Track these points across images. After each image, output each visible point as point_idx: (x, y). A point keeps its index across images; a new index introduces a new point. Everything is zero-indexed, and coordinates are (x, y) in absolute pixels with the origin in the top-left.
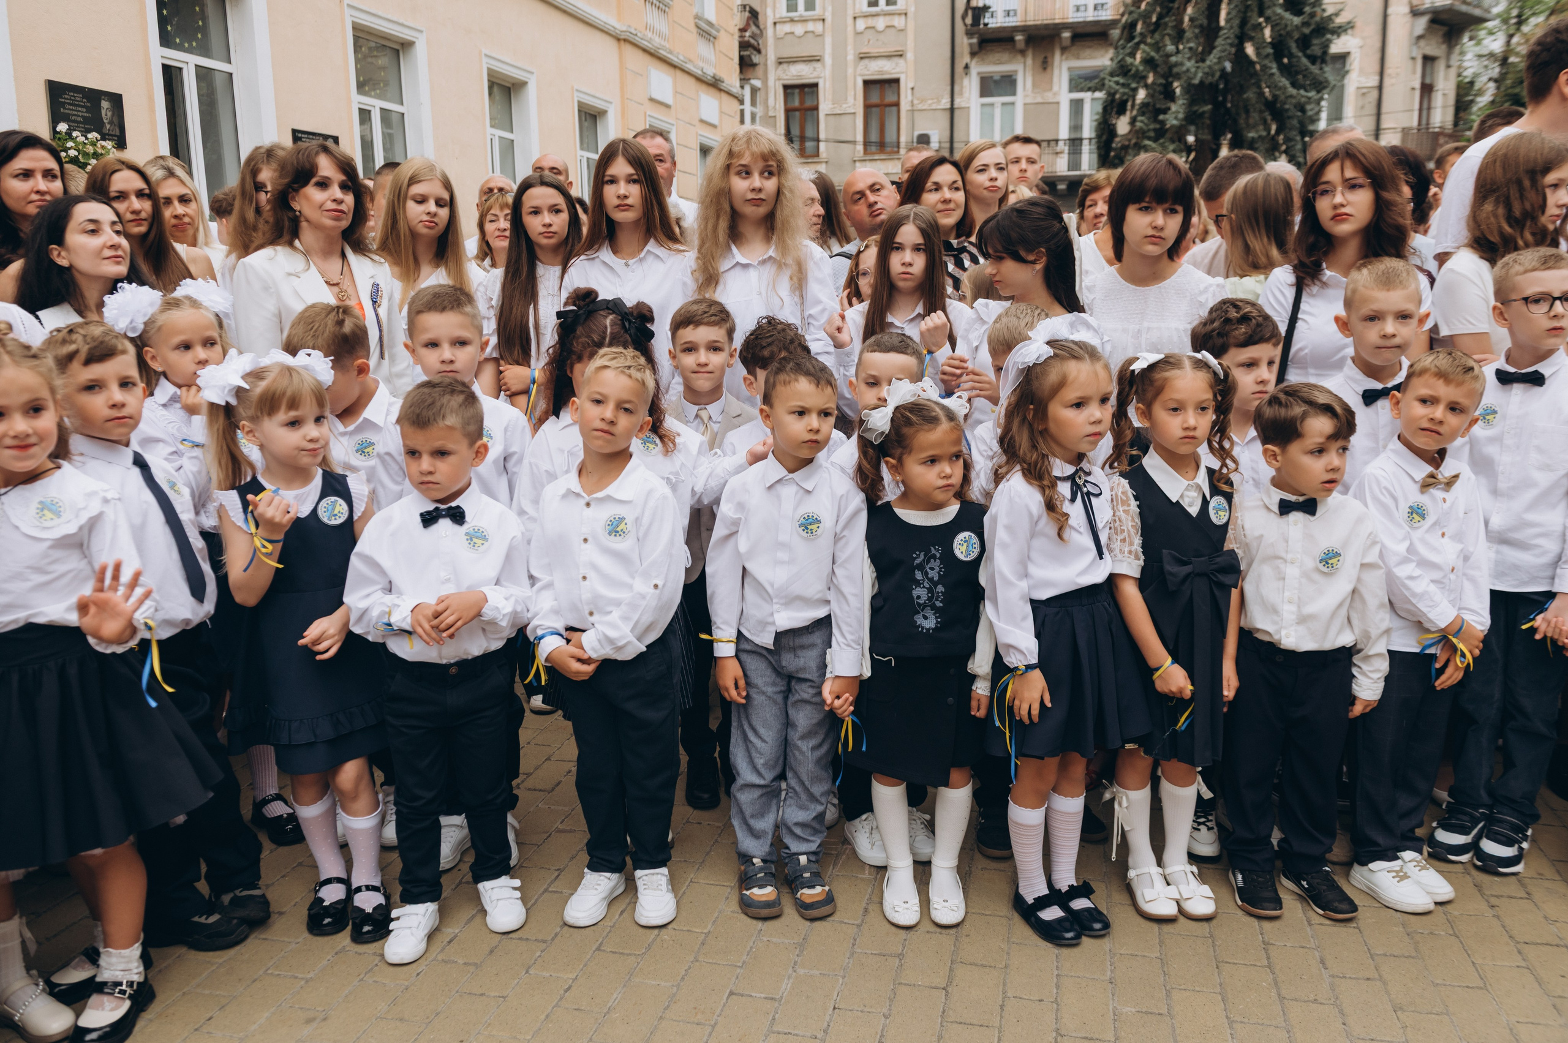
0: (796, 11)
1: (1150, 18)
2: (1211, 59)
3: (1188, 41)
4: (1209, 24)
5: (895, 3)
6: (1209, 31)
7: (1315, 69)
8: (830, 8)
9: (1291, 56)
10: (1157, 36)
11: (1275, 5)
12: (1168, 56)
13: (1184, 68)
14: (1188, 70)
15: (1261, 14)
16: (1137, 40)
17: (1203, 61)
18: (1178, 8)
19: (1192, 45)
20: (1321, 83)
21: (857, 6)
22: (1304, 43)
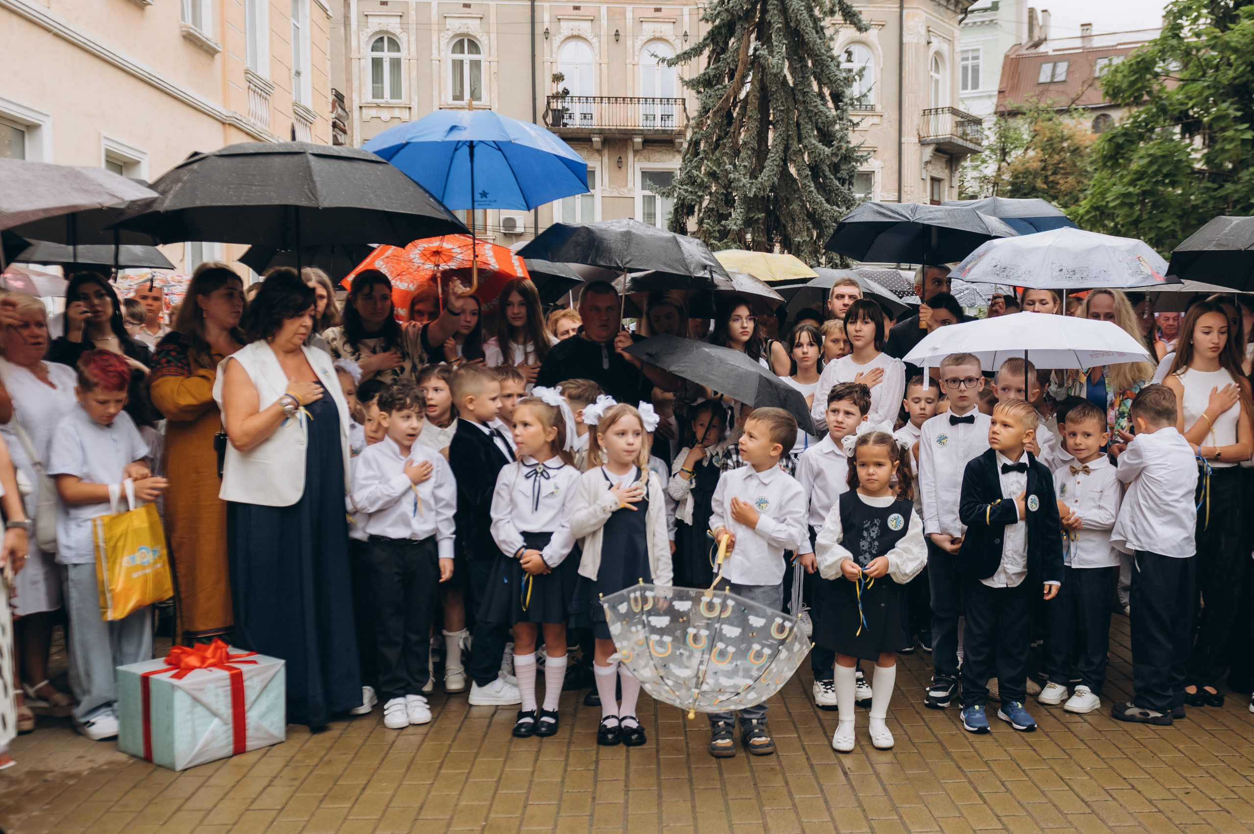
0: (382, 98)
1: (712, 138)
2: (763, 177)
3: (743, 161)
4: (759, 147)
5: (479, 99)
6: (761, 153)
7: (844, 189)
8: (416, 98)
9: (825, 177)
10: (717, 153)
11: (810, 136)
12: (727, 172)
13: (741, 184)
14: (744, 186)
15: (800, 141)
16: (701, 156)
17: (756, 178)
18: (734, 132)
19: (746, 164)
20: (849, 201)
21: (443, 98)
22: (835, 168)
